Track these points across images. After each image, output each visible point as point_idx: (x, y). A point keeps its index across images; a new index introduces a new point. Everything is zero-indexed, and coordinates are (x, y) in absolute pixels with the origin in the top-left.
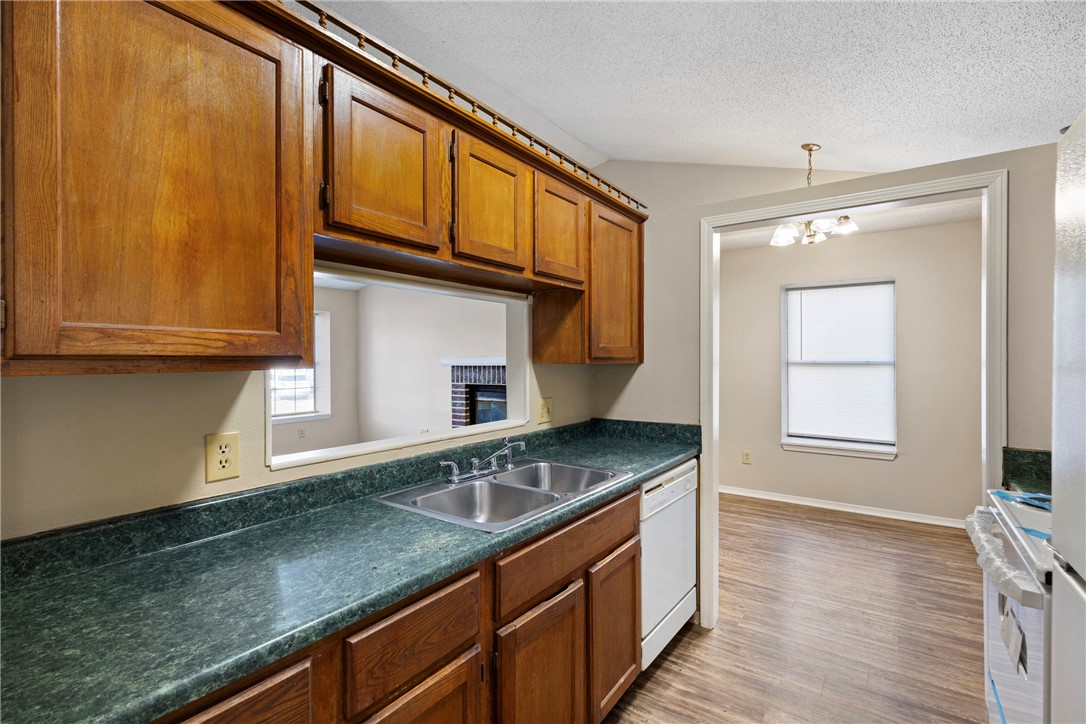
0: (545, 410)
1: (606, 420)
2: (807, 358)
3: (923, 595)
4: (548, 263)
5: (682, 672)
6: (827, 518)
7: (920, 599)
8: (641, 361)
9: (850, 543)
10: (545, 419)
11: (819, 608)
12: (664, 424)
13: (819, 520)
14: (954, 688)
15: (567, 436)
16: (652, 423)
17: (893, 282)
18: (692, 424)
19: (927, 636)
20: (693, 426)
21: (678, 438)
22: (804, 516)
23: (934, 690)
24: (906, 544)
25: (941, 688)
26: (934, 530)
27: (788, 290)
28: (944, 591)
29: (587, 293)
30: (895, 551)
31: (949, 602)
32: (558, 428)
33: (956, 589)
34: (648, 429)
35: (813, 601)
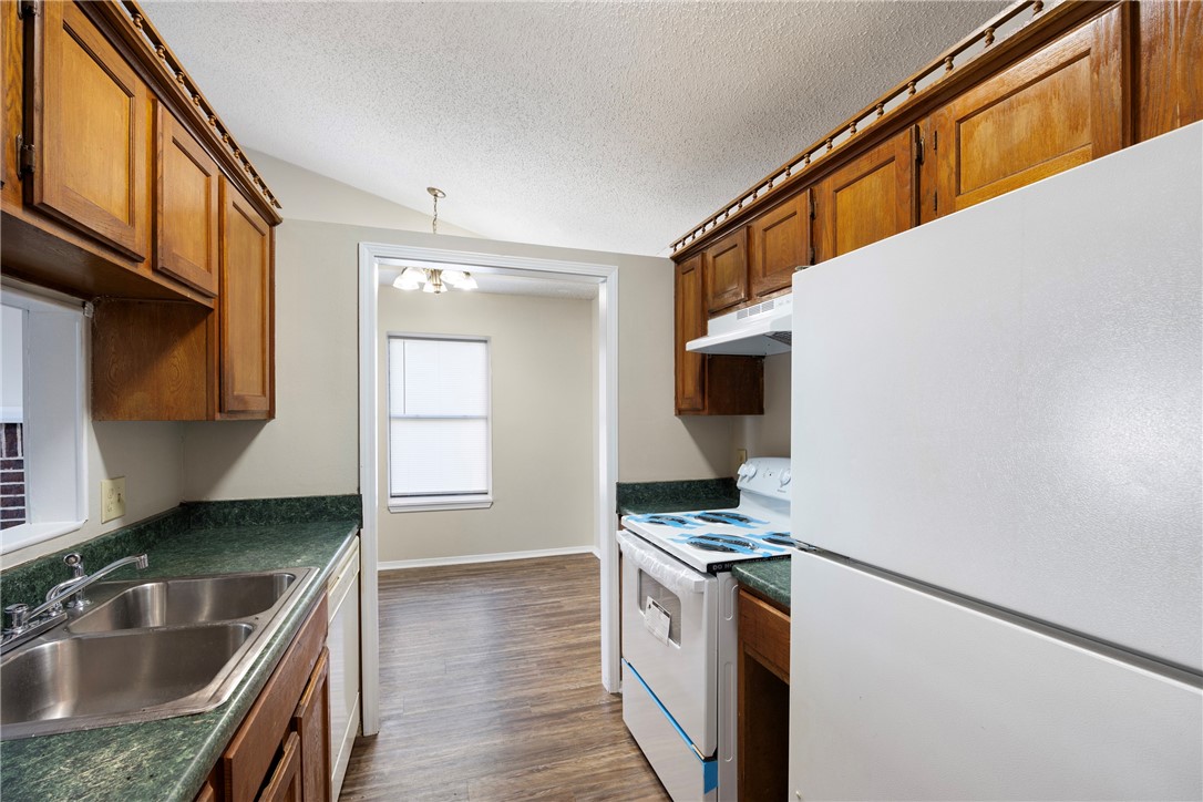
0: (114, 498)
1: (209, 503)
2: (410, 412)
3: (537, 620)
4: (176, 258)
5: (366, 798)
6: (439, 576)
7: (536, 625)
8: (271, 414)
9: (468, 594)
10: (115, 513)
11: (469, 664)
12: (308, 498)
13: (432, 580)
14: (584, 685)
15: (150, 535)
16: (290, 499)
17: (485, 341)
18: (348, 493)
19: (552, 653)
20: (350, 496)
21: (329, 514)
22: (417, 579)
23: (573, 693)
24: (507, 581)
25: (577, 689)
26: (522, 563)
27: (390, 337)
28: (548, 612)
29: (216, 312)
30: (503, 590)
31: (554, 619)
32: (137, 525)
33: (553, 607)
34: (284, 508)
35: (461, 659)
